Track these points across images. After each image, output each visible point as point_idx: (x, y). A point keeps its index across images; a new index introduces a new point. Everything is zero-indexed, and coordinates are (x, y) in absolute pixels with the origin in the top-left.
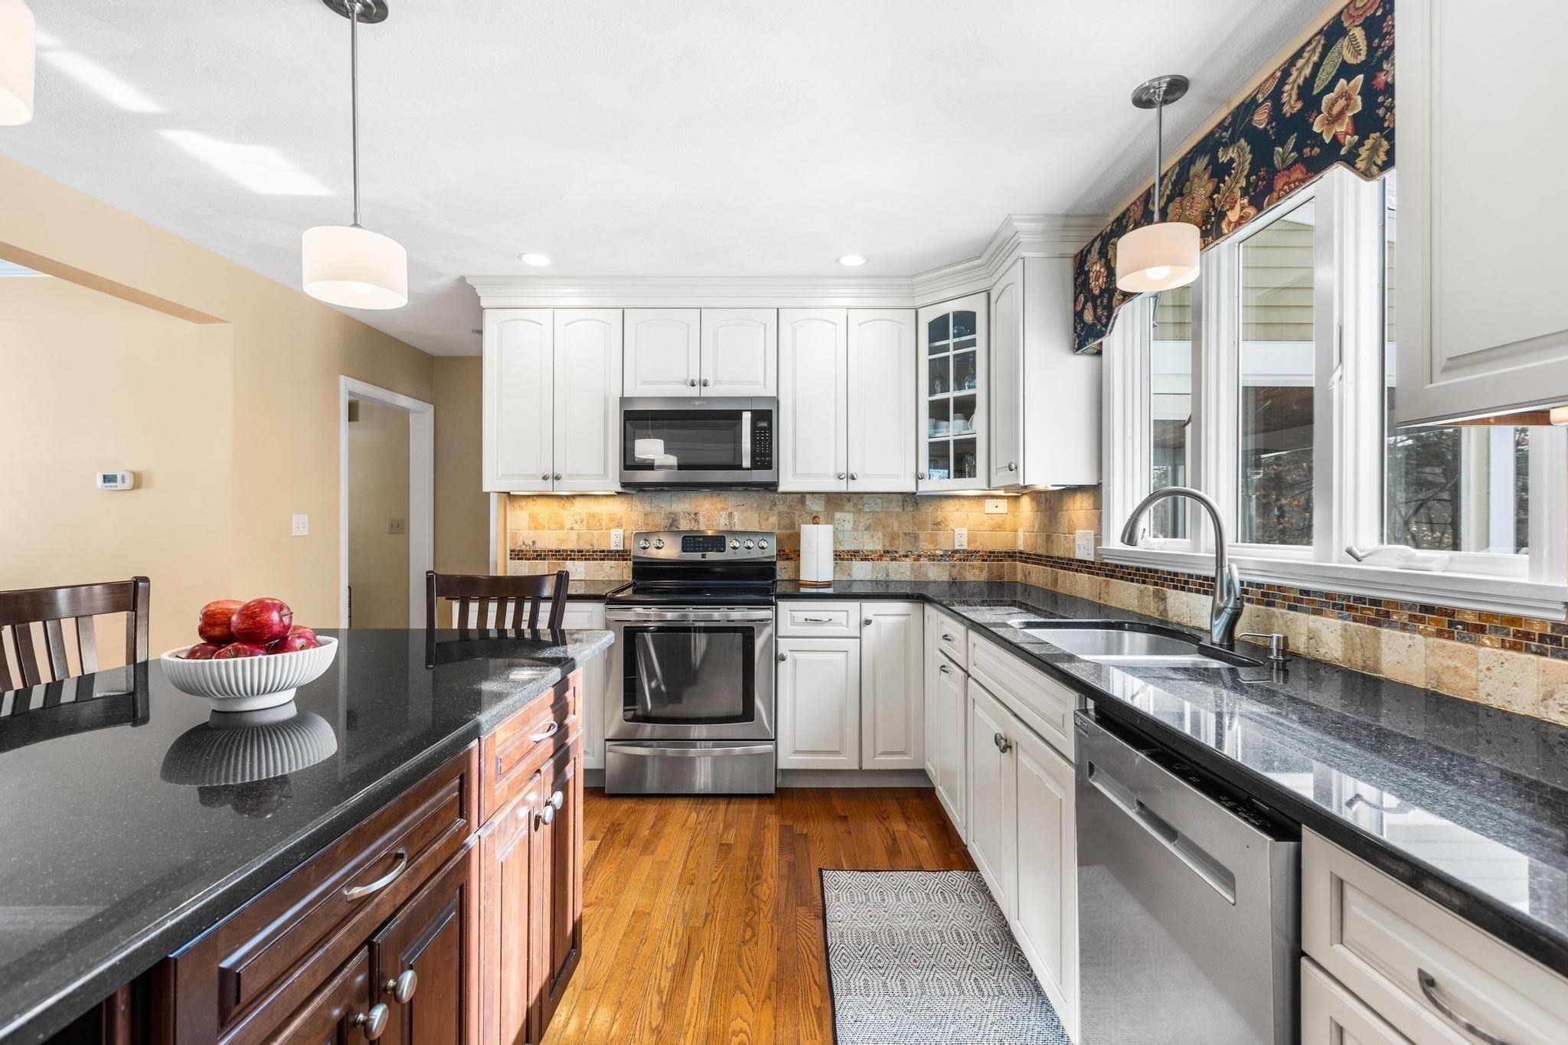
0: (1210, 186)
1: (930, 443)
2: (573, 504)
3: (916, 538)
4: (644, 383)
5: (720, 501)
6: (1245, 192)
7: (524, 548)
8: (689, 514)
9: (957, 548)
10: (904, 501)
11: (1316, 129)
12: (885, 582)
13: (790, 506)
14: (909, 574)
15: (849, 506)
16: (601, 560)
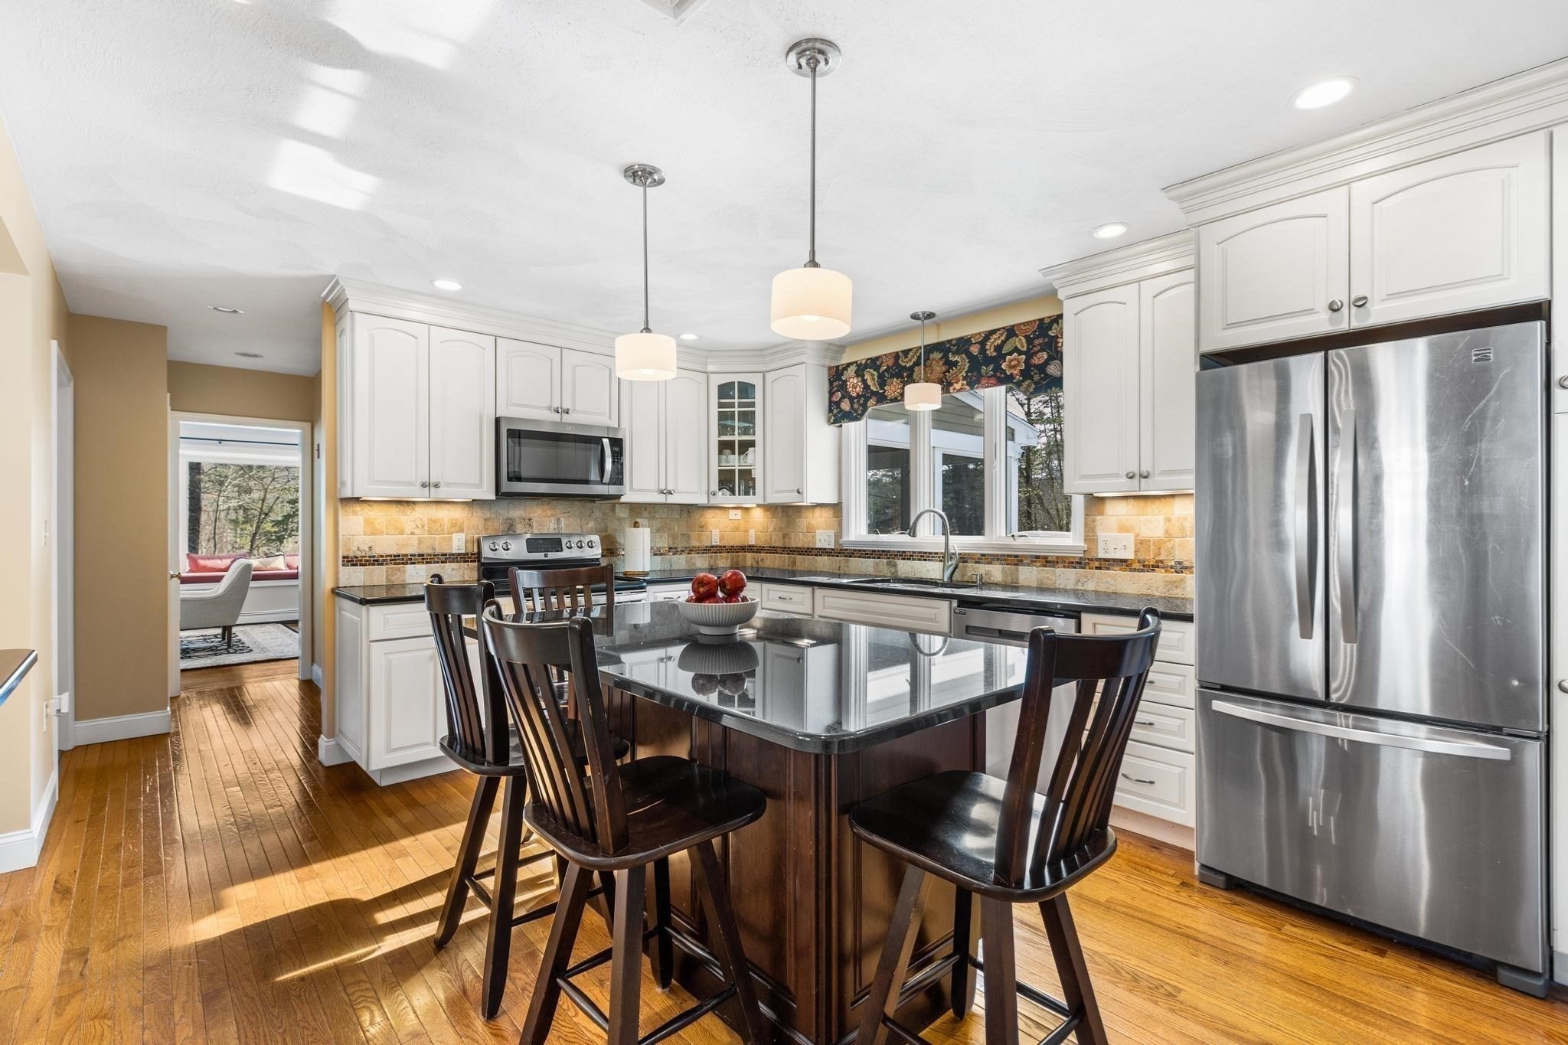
0: (944, 368)
1: (720, 471)
2: (414, 509)
3: (689, 537)
4: (515, 405)
5: (550, 509)
6: (964, 378)
7: (358, 554)
8: (524, 519)
9: (714, 544)
10: (682, 510)
11: (1003, 367)
12: (670, 571)
13: (604, 514)
14: (684, 563)
15: (646, 514)
16: (442, 562)
